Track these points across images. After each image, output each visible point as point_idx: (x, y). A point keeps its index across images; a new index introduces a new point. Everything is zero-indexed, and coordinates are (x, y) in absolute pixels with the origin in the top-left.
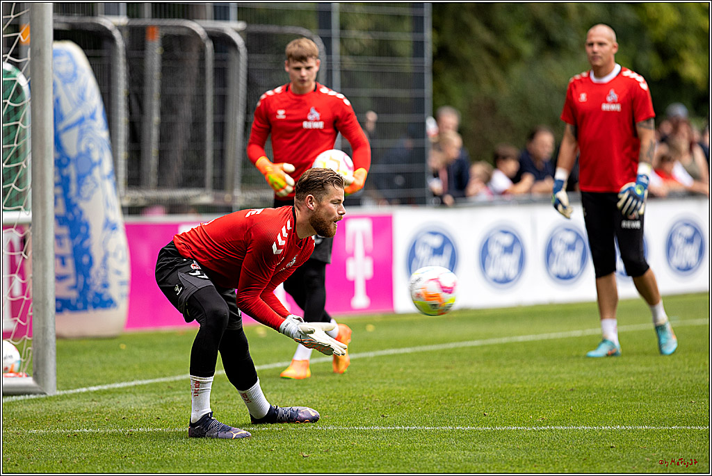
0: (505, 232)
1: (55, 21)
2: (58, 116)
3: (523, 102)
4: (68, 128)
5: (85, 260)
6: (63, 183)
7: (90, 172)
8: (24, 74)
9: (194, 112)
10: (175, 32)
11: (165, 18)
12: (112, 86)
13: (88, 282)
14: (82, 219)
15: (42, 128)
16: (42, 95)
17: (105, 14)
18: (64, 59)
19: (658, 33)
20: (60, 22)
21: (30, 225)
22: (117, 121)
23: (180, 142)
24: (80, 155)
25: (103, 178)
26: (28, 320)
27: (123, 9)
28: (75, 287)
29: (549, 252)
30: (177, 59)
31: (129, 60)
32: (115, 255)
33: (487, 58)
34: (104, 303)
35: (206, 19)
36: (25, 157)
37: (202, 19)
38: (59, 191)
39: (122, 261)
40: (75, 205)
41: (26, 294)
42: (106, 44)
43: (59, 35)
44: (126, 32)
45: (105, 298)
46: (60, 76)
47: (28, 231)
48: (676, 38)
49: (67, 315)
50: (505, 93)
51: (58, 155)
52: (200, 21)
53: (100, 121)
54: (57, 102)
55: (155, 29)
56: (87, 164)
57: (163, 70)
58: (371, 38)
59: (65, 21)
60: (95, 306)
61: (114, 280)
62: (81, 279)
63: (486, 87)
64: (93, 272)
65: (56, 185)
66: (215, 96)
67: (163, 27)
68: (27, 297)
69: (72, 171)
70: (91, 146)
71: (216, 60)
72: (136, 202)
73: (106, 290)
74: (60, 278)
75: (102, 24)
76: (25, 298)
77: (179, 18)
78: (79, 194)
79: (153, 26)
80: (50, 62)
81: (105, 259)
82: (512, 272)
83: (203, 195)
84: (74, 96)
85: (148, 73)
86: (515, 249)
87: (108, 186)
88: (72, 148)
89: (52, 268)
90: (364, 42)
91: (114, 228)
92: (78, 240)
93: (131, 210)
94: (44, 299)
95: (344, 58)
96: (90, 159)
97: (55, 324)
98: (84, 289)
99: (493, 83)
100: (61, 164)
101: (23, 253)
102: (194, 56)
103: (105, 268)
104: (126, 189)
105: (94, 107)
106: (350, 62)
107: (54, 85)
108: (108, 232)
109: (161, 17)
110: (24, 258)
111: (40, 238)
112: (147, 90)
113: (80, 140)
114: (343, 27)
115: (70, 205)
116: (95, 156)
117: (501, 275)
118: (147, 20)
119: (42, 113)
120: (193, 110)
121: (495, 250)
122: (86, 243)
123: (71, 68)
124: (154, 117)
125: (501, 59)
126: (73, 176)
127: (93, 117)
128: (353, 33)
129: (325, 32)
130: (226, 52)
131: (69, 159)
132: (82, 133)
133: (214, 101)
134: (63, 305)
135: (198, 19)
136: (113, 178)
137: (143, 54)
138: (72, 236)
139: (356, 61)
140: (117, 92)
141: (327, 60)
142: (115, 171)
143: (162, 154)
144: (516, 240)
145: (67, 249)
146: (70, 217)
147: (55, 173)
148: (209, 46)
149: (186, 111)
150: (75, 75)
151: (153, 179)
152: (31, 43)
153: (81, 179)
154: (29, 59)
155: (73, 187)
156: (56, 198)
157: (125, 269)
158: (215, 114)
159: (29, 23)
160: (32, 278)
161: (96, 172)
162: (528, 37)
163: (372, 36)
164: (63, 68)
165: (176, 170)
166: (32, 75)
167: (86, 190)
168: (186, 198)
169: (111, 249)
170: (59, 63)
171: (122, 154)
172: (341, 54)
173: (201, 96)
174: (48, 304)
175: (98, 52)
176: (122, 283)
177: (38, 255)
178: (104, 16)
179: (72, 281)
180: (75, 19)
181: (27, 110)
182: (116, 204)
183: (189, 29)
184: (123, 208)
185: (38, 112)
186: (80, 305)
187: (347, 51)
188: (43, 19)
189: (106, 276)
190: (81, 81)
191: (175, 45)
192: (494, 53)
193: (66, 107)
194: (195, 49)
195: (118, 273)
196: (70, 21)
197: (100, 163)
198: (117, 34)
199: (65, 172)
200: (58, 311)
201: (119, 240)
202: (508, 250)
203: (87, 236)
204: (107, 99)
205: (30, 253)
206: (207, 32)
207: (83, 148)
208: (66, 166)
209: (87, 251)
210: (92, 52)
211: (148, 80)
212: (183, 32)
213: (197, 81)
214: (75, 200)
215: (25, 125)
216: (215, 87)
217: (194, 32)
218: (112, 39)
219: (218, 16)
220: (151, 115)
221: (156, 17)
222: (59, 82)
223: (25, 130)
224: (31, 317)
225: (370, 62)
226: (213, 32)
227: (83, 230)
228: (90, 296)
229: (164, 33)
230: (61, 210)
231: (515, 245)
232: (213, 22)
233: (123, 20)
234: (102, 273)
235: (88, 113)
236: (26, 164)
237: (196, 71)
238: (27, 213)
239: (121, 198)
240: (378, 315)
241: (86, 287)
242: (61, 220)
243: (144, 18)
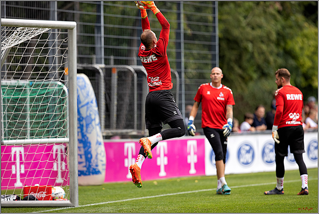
0: (247, 145)
1: (77, 66)
2: (79, 102)
3: (253, 96)
4: (82, 106)
5: (89, 156)
6: (81, 127)
7: (91, 123)
8: (66, 86)
9: (130, 100)
10: (123, 70)
11: (119, 65)
12: (99, 90)
13: (90, 164)
14: (88, 140)
15: (73, 106)
16: (73, 94)
17: (96, 63)
18: (81, 80)
19: (304, 70)
20: (79, 67)
21: (68, 143)
22: (101, 104)
23: (125, 112)
24: (87, 116)
25: (96, 125)
26: (68, 179)
27: (103, 61)
28: (85, 166)
29: (263, 152)
30: (123, 80)
31: (105, 80)
32: (100, 154)
33: (240, 79)
34: (97, 172)
35: (134, 65)
36: (66, 117)
37: (133, 65)
38: (79, 130)
39: (103, 156)
40: (85, 135)
41: (67, 169)
42: (97, 74)
43: (79, 71)
44: (104, 70)
45: (97, 170)
46: (79, 87)
47: (68, 145)
48: (311, 72)
49: (83, 177)
50: (247, 93)
51: (79, 117)
52: (132, 66)
53: (95, 104)
54: (78, 96)
55: (115, 69)
56: (90, 120)
57: (118, 84)
58: (196, 72)
59: (81, 66)
60: (93, 173)
61: (100, 163)
62: (88, 163)
63: (239, 91)
64: (92, 161)
65: (78, 128)
66: (137, 94)
67: (118, 68)
68: (68, 170)
69: (84, 123)
70: (91, 113)
71: (138, 81)
72: (108, 134)
73: (97, 167)
74: (80, 163)
75: (95, 67)
76: (67, 171)
77: (124, 65)
78: (87, 131)
79: (114, 68)
80: (76, 81)
81: (97, 156)
82: (250, 160)
83: (133, 132)
84: (85, 94)
85: (112, 85)
86: (250, 151)
87: (98, 128)
88: (84, 114)
89: (77, 159)
90: (193, 74)
91: (100, 144)
92: (86, 148)
93: (106, 137)
94: (74, 171)
95: (186, 79)
96: (91, 118)
97: (78, 180)
98: (89, 167)
99: (242, 89)
100: (80, 120)
101: (66, 153)
102: (130, 79)
103: (97, 159)
104: (104, 129)
105: (92, 98)
106: (188, 81)
107: (77, 90)
108: (98, 145)
109: (117, 64)
110: (66, 155)
111: (72, 148)
112: (112, 92)
113: (87, 111)
114: (185, 68)
115: (83, 136)
116: (93, 117)
117: (245, 161)
118: (112, 65)
119: (73, 101)
120: (129, 100)
121: (243, 152)
122: (89, 150)
123: (83, 84)
124: (115, 102)
125: (245, 80)
126: (85, 125)
127: (92, 102)
128: (189, 70)
129: (179, 70)
130: (142, 77)
131: (83, 118)
132: (88, 108)
133: (137, 96)
134: (81, 173)
135: (131, 65)
136: (100, 125)
137: (111, 78)
138: (84, 147)
139: (191, 81)
140: (101, 93)
141: (180, 80)
142: (100, 123)
143: (118, 116)
144: (251, 148)
145: (82, 152)
146: (83, 140)
147: (78, 123)
148: (135, 75)
149: (127, 100)
150: (85, 86)
151: (115, 125)
152: (68, 74)
153: (87, 125)
154: (68, 80)
155: (85, 129)
156: (78, 133)
157: (104, 159)
158: (137, 101)
159: (68, 67)
160: (69, 163)
161: (93, 123)
162: (255, 71)
163: (197, 71)
164: (80, 84)
165: (123, 122)
166: (69, 86)
167: (89, 129)
168: (127, 133)
169: (99, 152)
170: (79, 82)
171: (103, 116)
172: (185, 78)
173: (133, 94)
174: (75, 173)
175: (94, 78)
176: (103, 165)
177: (71, 154)
178: (96, 64)
179: (84, 164)
180: (85, 65)
181: (67, 100)
182: (101, 135)
183: (128, 69)
184: (103, 136)
185: (71, 101)
186: (87, 173)
187: (187, 77)
188: (73, 65)
189: (97, 162)
190: (87, 89)
191: (123, 75)
192: (243, 78)
193: (82, 98)
194: (130, 76)
195: (102, 161)
196: (83, 66)
197: (95, 119)
198: (101, 71)
199: (81, 123)
200: (79, 175)
201: (102, 148)
202: (248, 152)
203: (90, 147)
204: (97, 95)
205: (68, 154)
206: (134, 70)
207: (88, 114)
208: (82, 121)
209: (90, 153)
210: (91, 78)
211: (112, 88)
212: (126, 70)
213: (131, 89)
214: (85, 133)
215: (66, 105)
216: (138, 91)
217: (130, 70)
218: (99, 73)
219: (139, 64)
220: (114, 101)
221: (115, 64)
222: (79, 89)
223: (66, 107)
224: (69, 177)
225: (196, 81)
226: (137, 70)
227: (88, 145)
228: (91, 170)
229: (118, 71)
230: (80, 137)
231: (251, 150)
232: (137, 66)
233: (103, 66)
234: (96, 161)
235: (90, 100)
236: (67, 120)
237: (130, 84)
238: (67, 138)
239: (103, 133)
240: (199, 177)
241: (90, 166)
242: (80, 141)
243: (111, 65)
